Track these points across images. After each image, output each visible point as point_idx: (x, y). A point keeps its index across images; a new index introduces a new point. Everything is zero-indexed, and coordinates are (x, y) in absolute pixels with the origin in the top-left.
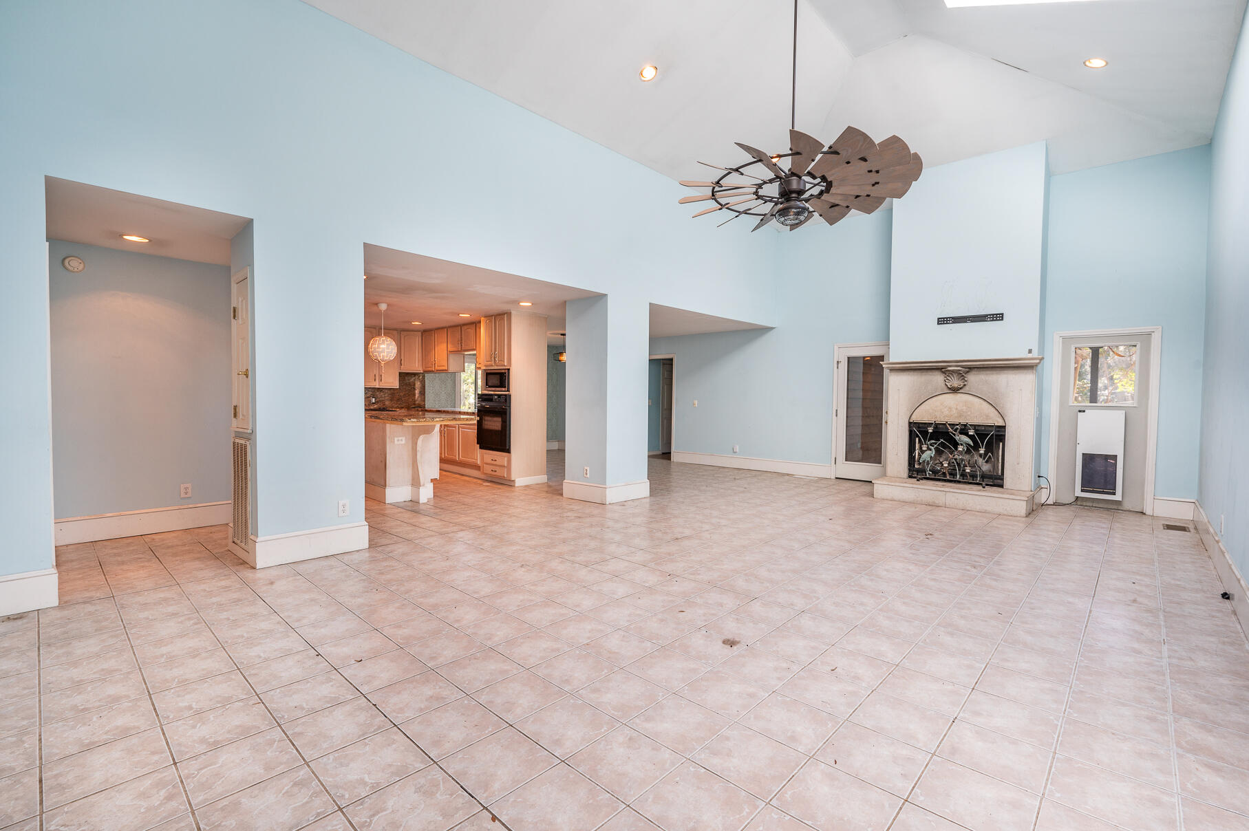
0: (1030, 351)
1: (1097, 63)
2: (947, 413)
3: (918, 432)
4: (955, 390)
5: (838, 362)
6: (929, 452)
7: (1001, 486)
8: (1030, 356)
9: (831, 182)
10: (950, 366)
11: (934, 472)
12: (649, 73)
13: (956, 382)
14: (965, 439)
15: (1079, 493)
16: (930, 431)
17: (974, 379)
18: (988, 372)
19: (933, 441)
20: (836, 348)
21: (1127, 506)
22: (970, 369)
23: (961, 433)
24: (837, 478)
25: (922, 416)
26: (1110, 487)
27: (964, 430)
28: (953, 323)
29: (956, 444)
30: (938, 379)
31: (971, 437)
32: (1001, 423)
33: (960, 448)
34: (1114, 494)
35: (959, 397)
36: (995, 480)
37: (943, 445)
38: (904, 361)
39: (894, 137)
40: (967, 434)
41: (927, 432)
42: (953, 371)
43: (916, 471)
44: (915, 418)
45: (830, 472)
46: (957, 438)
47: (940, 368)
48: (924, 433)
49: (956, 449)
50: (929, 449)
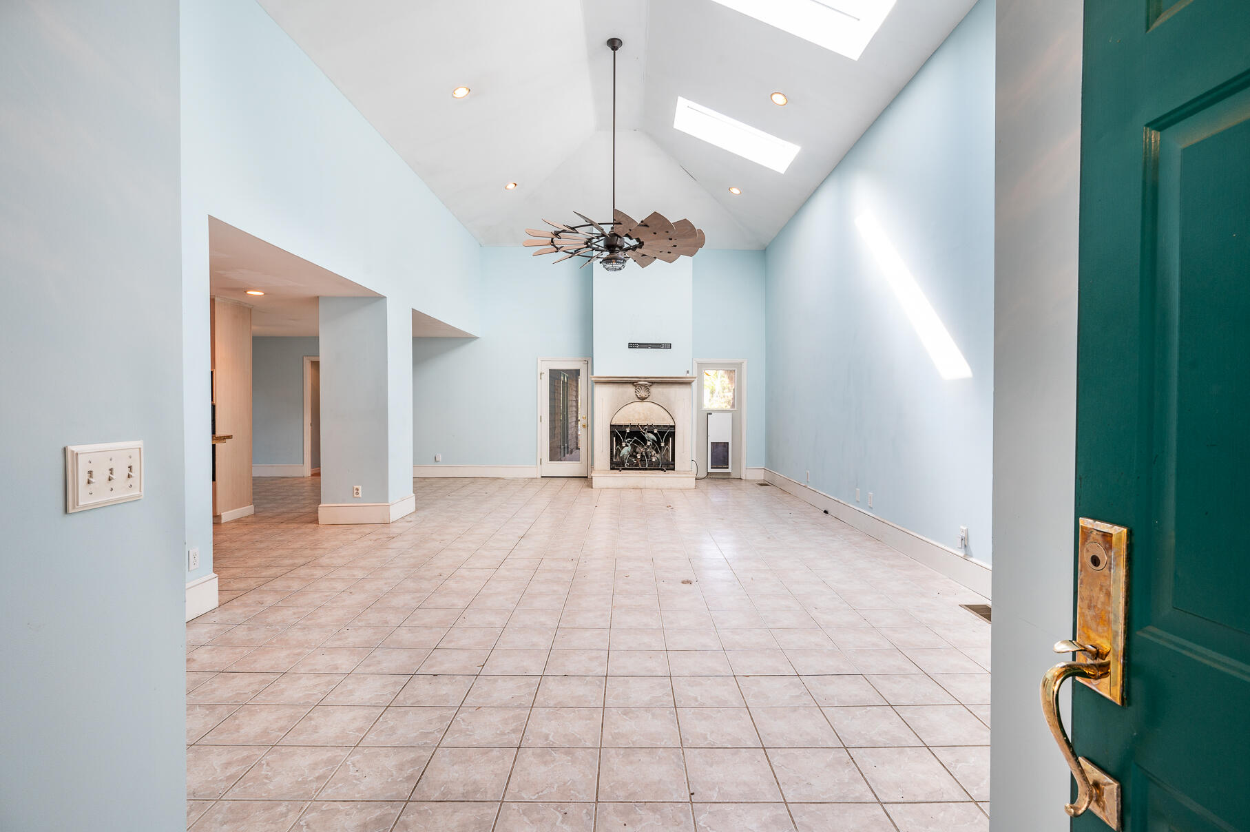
0: (688, 372)
1: (735, 191)
2: (637, 417)
3: (619, 434)
4: (642, 399)
5: (541, 374)
6: (627, 448)
7: (674, 469)
8: (688, 375)
9: (643, 242)
10: (640, 381)
11: (631, 463)
12: (461, 92)
13: (643, 393)
14: (652, 436)
15: (710, 470)
16: (628, 431)
17: (655, 390)
18: (664, 386)
19: (629, 439)
20: (539, 361)
21: (733, 475)
22: (653, 383)
23: (648, 432)
24: (542, 477)
25: (620, 420)
26: (725, 463)
27: (650, 429)
28: (639, 348)
29: (645, 441)
30: (631, 390)
31: (655, 435)
32: (672, 424)
33: (649, 443)
34: (728, 468)
35: (645, 404)
36: (669, 465)
37: (635, 441)
38: (605, 376)
39: (685, 221)
40: (653, 433)
41: (626, 432)
42: (642, 385)
43: (617, 464)
44: (616, 422)
45: (536, 472)
46: (646, 436)
47: (633, 383)
48: (623, 433)
49: (646, 444)
50: (627, 446)
